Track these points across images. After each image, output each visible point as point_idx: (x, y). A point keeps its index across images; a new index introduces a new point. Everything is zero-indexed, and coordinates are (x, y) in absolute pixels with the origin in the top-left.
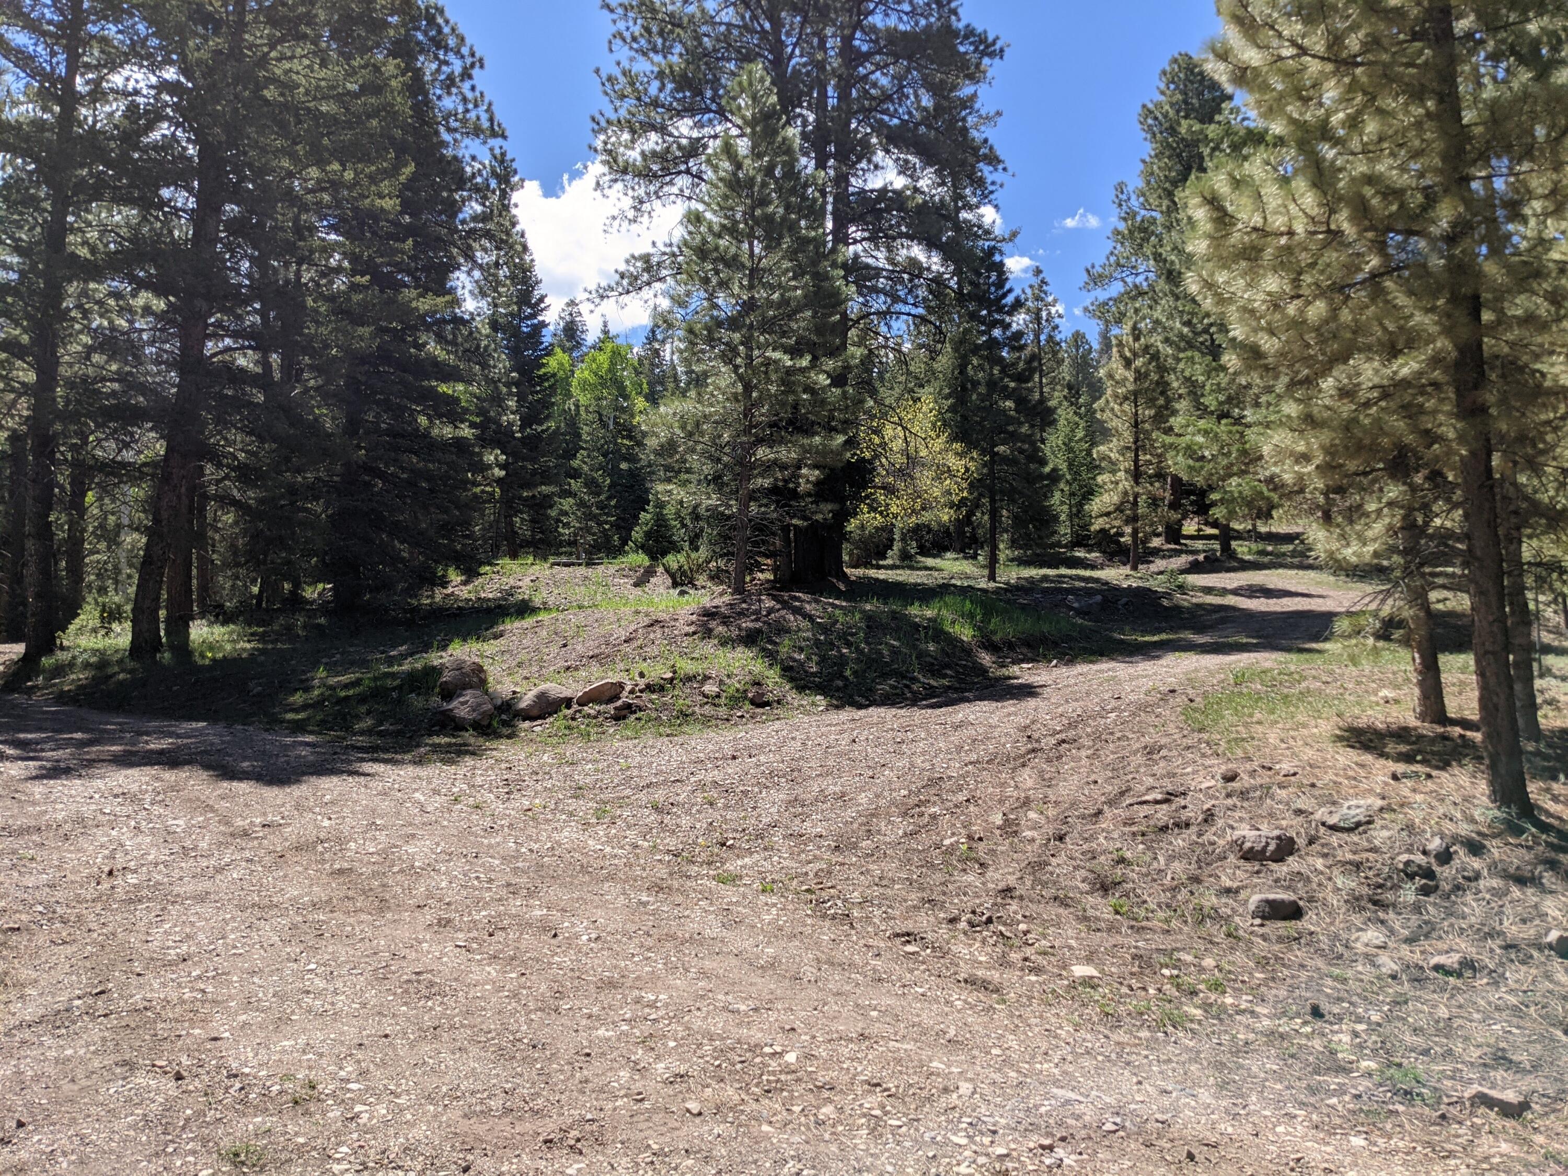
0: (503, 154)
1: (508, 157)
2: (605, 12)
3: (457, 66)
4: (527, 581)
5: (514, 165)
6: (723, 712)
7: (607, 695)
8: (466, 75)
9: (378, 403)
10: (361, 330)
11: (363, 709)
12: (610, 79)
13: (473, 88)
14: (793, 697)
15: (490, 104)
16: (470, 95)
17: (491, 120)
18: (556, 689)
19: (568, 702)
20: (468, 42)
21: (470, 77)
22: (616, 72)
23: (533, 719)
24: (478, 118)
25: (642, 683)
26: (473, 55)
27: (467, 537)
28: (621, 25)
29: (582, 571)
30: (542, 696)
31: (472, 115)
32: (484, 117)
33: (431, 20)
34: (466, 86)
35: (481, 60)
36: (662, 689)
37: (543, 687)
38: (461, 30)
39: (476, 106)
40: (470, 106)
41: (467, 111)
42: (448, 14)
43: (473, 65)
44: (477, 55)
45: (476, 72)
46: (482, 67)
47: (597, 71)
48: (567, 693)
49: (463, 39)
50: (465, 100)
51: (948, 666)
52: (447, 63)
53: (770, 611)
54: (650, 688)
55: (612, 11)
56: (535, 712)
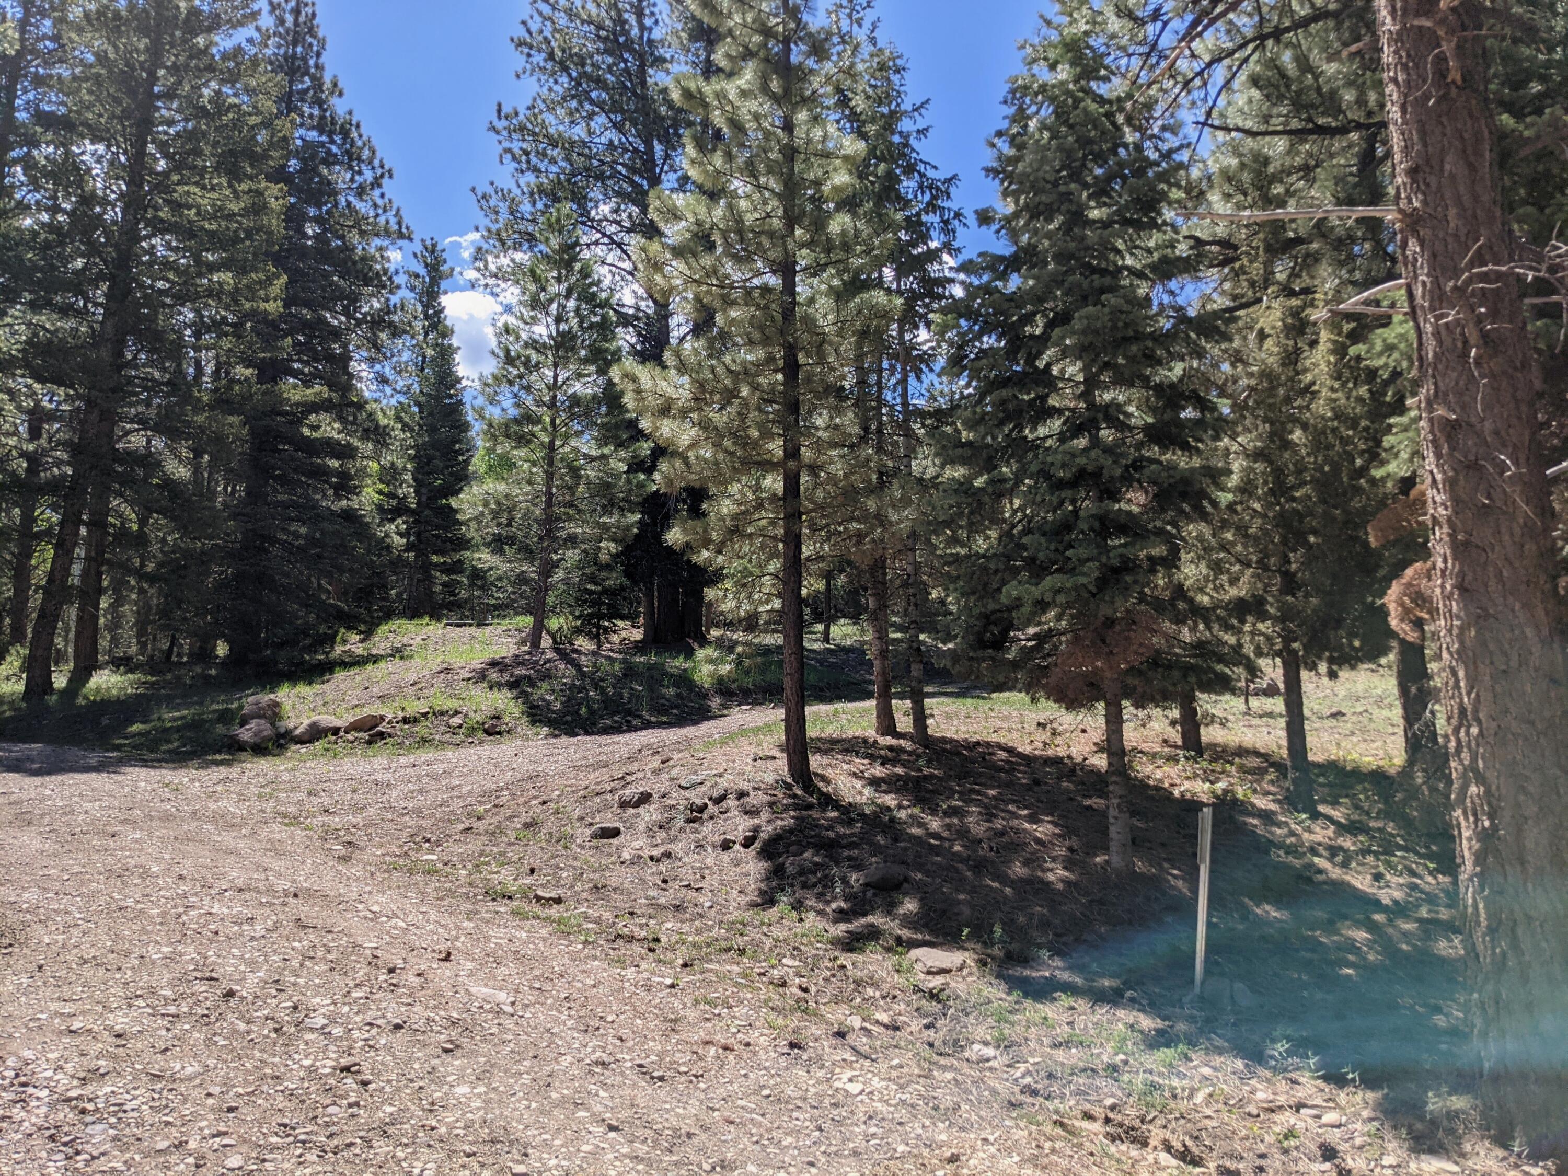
0: (434, 245)
1: (439, 248)
2: (492, 134)
3: (368, 175)
4: (418, 640)
5: (444, 255)
6: (457, 739)
7: (368, 725)
8: (377, 183)
9: (275, 478)
10: (231, 419)
11: (176, 736)
12: (484, 197)
13: (382, 196)
14: (524, 727)
15: (398, 210)
16: (380, 202)
17: (399, 223)
18: (327, 720)
19: (336, 731)
20: (379, 155)
21: (380, 186)
22: (490, 190)
23: (302, 742)
24: (387, 222)
25: (401, 715)
26: (382, 167)
27: (383, 599)
28: (506, 144)
29: (473, 631)
30: (314, 726)
31: (382, 220)
32: (393, 221)
33: (345, 133)
34: (377, 193)
35: (390, 171)
36: (415, 721)
37: (315, 718)
38: (374, 142)
39: (385, 211)
40: (380, 211)
41: (377, 215)
42: (363, 130)
43: (382, 176)
44: (387, 167)
45: (385, 181)
46: (391, 177)
47: (473, 190)
48: (337, 723)
49: (374, 152)
50: (375, 206)
51: (677, 707)
52: (360, 173)
53: (548, 661)
54: (405, 720)
55: (498, 132)
56: (306, 738)
